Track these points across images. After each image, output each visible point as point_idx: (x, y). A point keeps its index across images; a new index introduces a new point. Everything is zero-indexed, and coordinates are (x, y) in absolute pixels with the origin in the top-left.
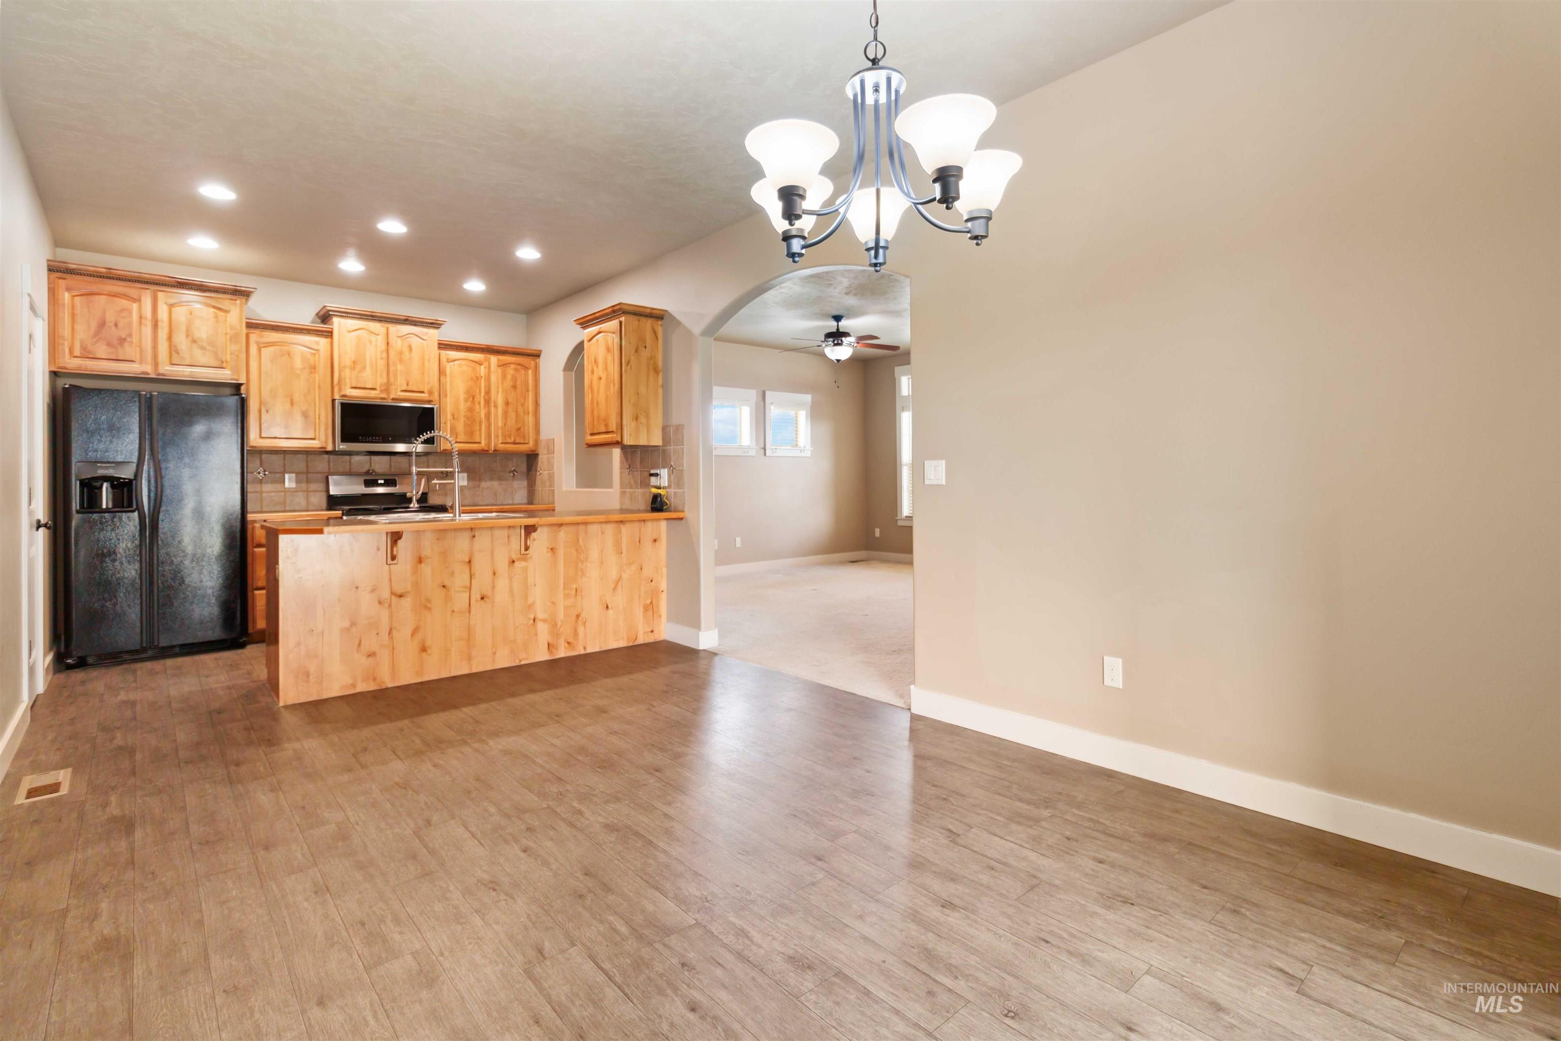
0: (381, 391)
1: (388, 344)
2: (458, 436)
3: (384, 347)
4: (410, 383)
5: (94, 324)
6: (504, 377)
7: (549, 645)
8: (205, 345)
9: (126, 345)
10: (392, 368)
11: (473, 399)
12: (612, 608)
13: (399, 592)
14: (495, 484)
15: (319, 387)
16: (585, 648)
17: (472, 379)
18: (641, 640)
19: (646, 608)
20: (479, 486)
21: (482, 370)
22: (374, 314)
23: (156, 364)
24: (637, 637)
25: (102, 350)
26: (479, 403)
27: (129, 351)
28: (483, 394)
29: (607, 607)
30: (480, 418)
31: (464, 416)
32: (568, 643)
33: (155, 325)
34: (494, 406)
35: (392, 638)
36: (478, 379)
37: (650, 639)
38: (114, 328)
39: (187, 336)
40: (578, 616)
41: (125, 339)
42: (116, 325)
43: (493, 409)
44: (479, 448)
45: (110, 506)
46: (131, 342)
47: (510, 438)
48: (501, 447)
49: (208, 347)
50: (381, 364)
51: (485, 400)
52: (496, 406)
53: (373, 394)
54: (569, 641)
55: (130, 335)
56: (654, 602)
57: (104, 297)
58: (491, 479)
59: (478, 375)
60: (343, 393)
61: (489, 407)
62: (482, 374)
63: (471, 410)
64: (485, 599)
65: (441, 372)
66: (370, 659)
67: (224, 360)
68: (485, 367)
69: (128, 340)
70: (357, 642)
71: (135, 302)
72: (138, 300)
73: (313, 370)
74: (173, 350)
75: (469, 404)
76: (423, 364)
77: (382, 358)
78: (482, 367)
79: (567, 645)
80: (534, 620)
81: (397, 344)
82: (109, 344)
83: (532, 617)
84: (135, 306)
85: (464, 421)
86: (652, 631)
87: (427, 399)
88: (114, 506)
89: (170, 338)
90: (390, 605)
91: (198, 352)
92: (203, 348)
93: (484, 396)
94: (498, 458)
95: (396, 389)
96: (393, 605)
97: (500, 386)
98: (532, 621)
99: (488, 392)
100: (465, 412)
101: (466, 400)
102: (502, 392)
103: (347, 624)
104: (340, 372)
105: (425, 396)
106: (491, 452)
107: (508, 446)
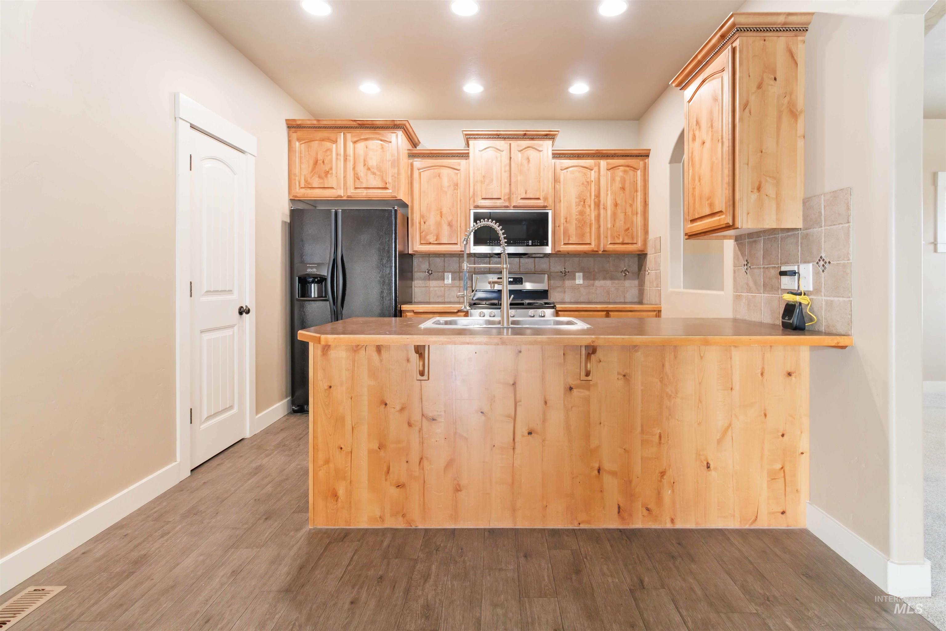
0: (504, 200)
1: (511, 158)
2: (571, 238)
3: (508, 161)
4: (528, 192)
5: (311, 163)
6: (613, 179)
7: (619, 508)
8: (375, 171)
9: (329, 176)
10: (513, 179)
11: (584, 203)
12: (715, 469)
13: (430, 414)
14: (608, 283)
15: (460, 201)
16: (672, 521)
17: (583, 184)
18: (763, 524)
19: (772, 477)
20: (593, 285)
21: (593, 175)
22: (499, 133)
23: (346, 188)
24: (757, 517)
25: (316, 182)
26: (590, 206)
27: (331, 181)
28: (593, 197)
29: (708, 467)
30: (591, 221)
31: (576, 219)
32: (648, 509)
33: (345, 160)
34: (604, 208)
35: (423, 469)
36: (589, 183)
37: (779, 524)
38: (322, 164)
39: (364, 165)
40: (663, 474)
41: (328, 172)
42: (323, 162)
43: (602, 211)
44: (590, 249)
45: (316, 296)
46: (332, 174)
47: (619, 238)
48: (610, 247)
49: (378, 173)
50: (506, 175)
51: (595, 203)
52: (605, 209)
53: (498, 203)
54: (649, 507)
55: (331, 169)
56: (787, 468)
57: (317, 142)
58: (605, 278)
59: (589, 180)
60: (476, 204)
61: (599, 210)
62: (593, 179)
63: (582, 213)
64: (533, 434)
65: (556, 180)
66: (398, 490)
67: (387, 182)
68: (595, 172)
69: (330, 172)
70: (385, 469)
71: (334, 143)
72: (335, 142)
73: (456, 187)
74: (357, 177)
75: (580, 208)
76: (539, 174)
77: (505, 171)
78: (593, 172)
79: (645, 512)
80: (599, 471)
81: (518, 157)
82: (320, 177)
83: (597, 466)
84: (334, 146)
85: (576, 224)
86: (783, 513)
87: (542, 205)
88: (318, 297)
89: (354, 168)
90: (420, 430)
91: (371, 177)
92: (374, 174)
93: (595, 199)
94: (611, 259)
95: (517, 197)
96: (425, 429)
97: (609, 188)
98: (596, 472)
99: (598, 196)
100: (577, 215)
101: (577, 205)
102: (611, 194)
103: (375, 446)
104: (474, 185)
105: (540, 203)
106: (600, 252)
107: (616, 246)
